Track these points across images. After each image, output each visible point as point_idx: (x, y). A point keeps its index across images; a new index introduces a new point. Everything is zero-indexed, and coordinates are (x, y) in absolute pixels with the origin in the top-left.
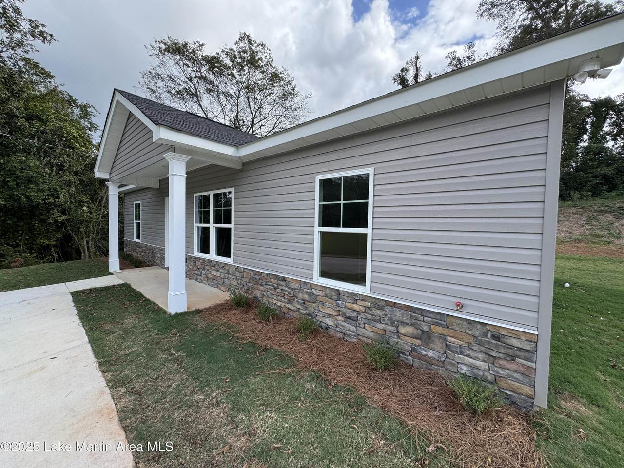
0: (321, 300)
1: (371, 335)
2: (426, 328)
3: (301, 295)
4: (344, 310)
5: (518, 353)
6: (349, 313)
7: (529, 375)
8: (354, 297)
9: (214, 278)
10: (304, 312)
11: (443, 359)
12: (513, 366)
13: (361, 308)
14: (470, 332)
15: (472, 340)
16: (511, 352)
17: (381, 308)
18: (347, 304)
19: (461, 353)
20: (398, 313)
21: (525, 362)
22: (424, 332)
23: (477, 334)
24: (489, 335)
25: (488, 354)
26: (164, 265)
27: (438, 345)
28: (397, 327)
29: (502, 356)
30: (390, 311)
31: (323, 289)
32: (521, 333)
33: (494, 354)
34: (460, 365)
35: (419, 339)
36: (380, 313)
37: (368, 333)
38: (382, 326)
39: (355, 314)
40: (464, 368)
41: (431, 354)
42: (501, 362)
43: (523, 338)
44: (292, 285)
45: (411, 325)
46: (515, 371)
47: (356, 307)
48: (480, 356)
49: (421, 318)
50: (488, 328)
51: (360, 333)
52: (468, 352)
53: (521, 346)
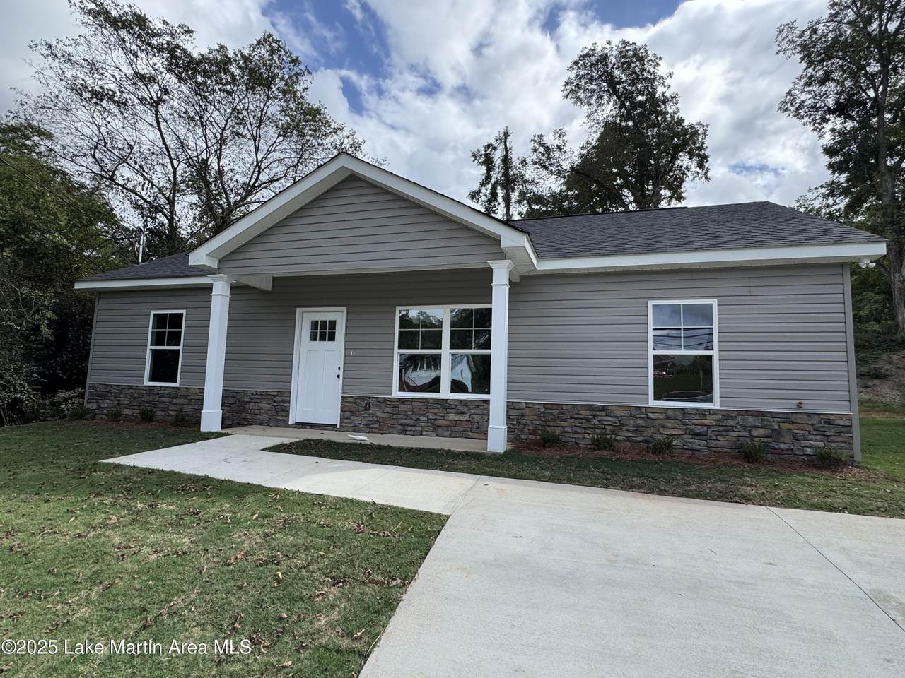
0: (661, 423)
1: (725, 444)
2: (776, 427)
3: (632, 422)
4: (692, 427)
5: (843, 429)
6: (698, 429)
7: (849, 441)
8: (703, 413)
9: (455, 423)
10: (639, 439)
11: (792, 447)
12: (840, 439)
13: (712, 421)
14: (810, 422)
15: (810, 428)
16: (838, 430)
17: (734, 419)
18: (694, 421)
19: (805, 439)
20: (750, 419)
21: (847, 435)
22: (774, 430)
23: (815, 422)
24: (822, 422)
25: (824, 435)
26: (288, 422)
27: (788, 438)
28: (750, 432)
29: (832, 434)
30: (741, 419)
31: (663, 411)
32: (842, 416)
33: (828, 434)
34: (805, 449)
35: (771, 437)
36: (732, 423)
37: (722, 443)
38: (736, 434)
39: (706, 428)
40: (808, 449)
41: (782, 446)
42: (833, 438)
43: (844, 419)
44: (618, 413)
45: (762, 427)
46: (842, 442)
47: (707, 422)
48: (818, 437)
49: (771, 420)
50: (822, 416)
51: (712, 445)
52: (810, 437)
53: (843, 424)
